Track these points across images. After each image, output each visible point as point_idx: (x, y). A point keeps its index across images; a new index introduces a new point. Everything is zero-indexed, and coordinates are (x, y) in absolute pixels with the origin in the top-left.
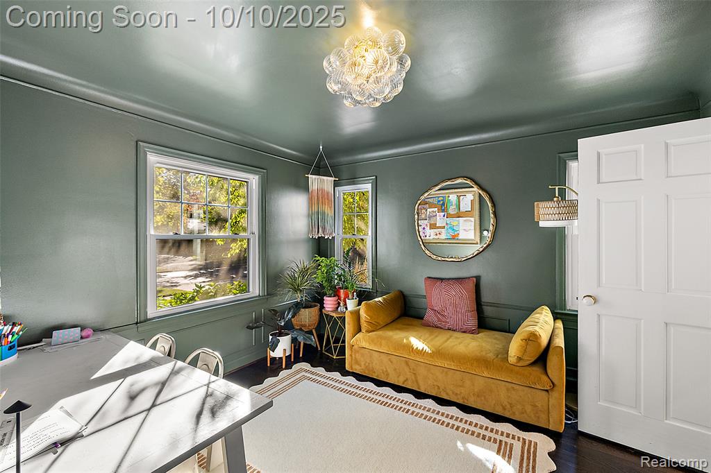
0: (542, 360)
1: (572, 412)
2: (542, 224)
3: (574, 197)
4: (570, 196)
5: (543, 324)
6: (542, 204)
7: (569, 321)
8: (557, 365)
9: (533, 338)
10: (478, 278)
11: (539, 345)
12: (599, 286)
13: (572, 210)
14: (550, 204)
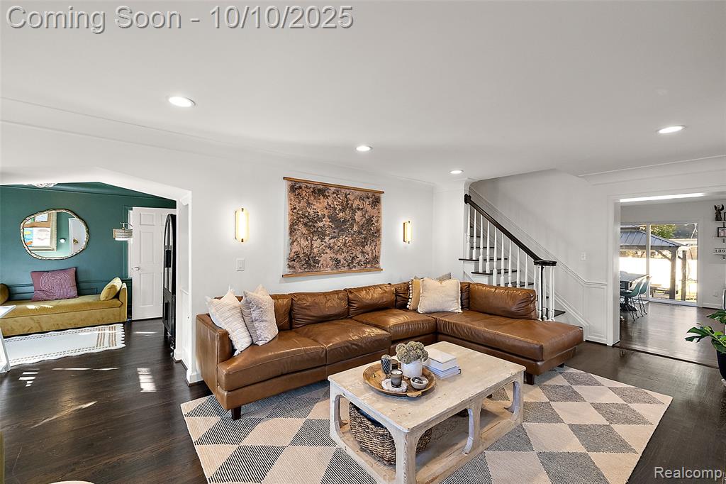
0: (117, 296)
1: (130, 312)
2: (116, 239)
3: (131, 228)
4: (130, 227)
5: (117, 283)
6: (117, 230)
7: (129, 282)
8: (124, 297)
9: (114, 287)
10: (76, 268)
11: (116, 289)
12: (140, 263)
13: (130, 234)
14: (121, 230)
